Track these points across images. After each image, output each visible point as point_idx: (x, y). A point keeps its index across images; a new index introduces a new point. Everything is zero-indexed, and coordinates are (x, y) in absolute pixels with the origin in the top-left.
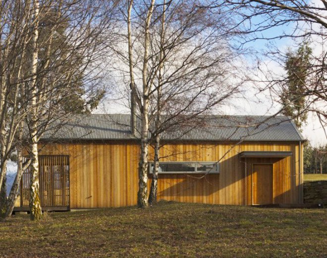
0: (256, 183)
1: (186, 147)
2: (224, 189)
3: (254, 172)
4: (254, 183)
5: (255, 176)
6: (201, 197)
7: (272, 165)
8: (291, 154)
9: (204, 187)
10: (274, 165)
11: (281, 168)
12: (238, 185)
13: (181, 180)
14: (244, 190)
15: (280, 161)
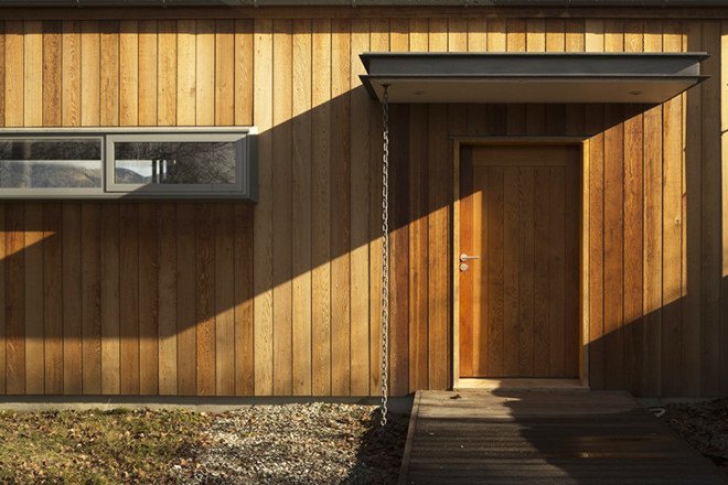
0: (477, 254)
1: (59, 46)
2: (281, 291)
3: (465, 193)
4: (469, 259)
5: (470, 213)
6: (145, 346)
7: (579, 148)
8: (696, 69)
9: (166, 278)
10: (588, 145)
11: (630, 162)
12: (367, 265)
13: (31, 238)
14: (401, 294)
15: (629, 124)
